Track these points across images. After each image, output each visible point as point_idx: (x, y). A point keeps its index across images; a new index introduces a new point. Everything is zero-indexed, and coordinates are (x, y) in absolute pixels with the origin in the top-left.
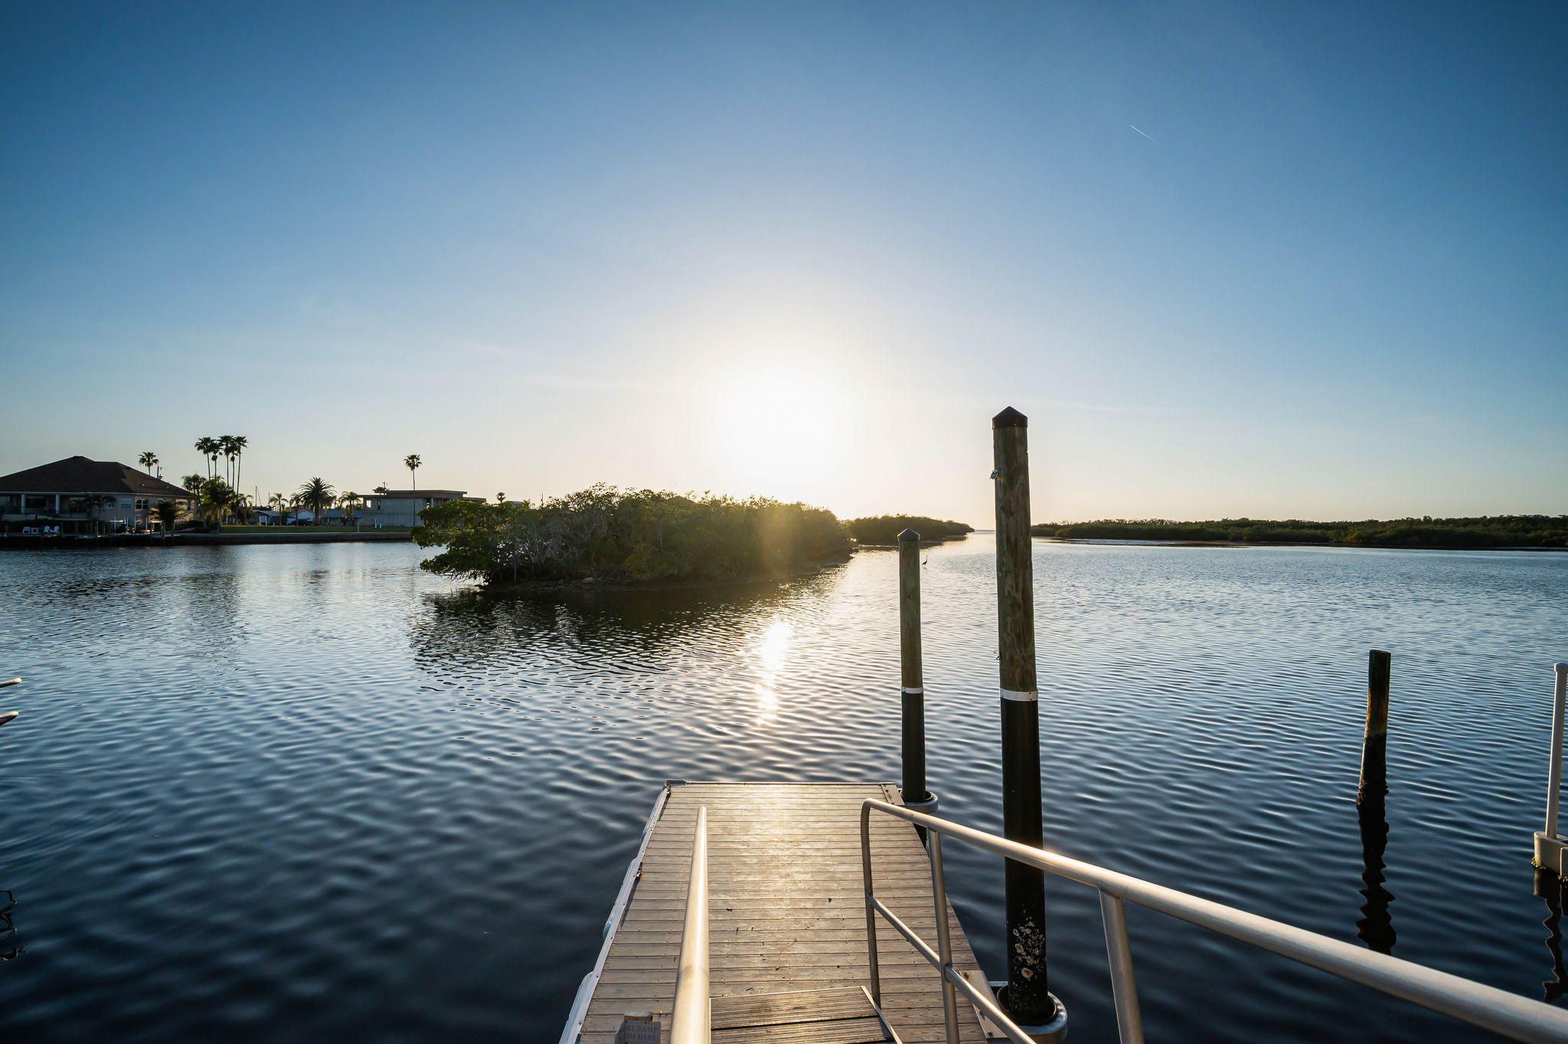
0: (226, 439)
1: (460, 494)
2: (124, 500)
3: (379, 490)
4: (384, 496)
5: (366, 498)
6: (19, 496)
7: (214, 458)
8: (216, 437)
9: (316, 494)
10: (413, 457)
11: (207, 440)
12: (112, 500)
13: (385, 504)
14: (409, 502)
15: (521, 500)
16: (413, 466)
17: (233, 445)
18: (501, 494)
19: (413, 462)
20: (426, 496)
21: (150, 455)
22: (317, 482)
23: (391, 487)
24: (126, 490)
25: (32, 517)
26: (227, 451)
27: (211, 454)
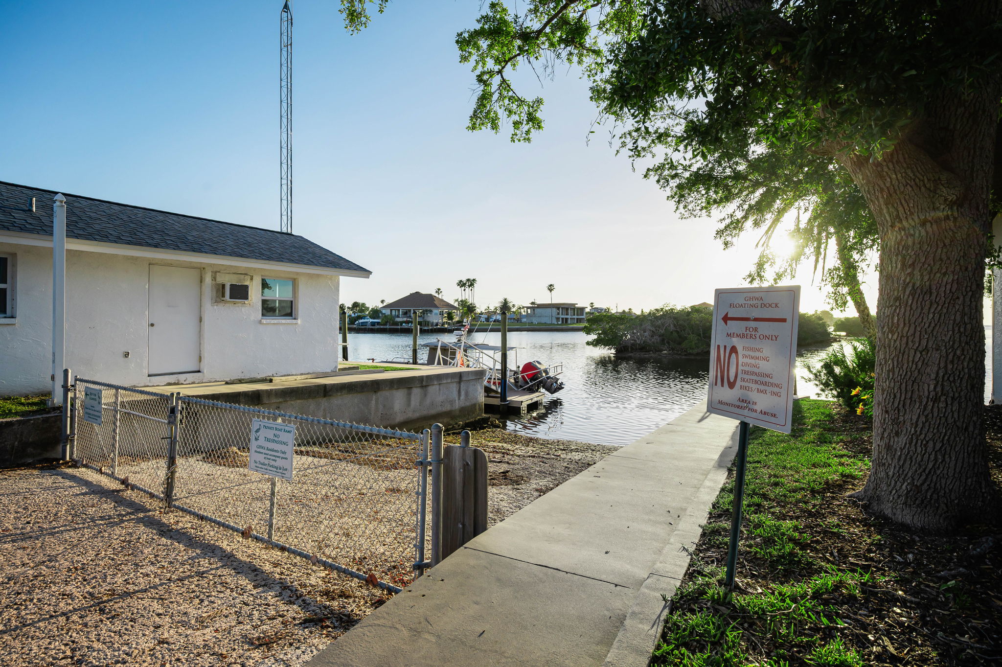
0: (468, 280)
1: (574, 305)
2: (435, 311)
3: (533, 303)
4: (535, 307)
5: (528, 308)
6: (399, 310)
7: (465, 290)
8: (464, 280)
9: (505, 307)
10: (551, 285)
11: (461, 281)
12: (431, 311)
13: (537, 311)
14: (549, 310)
15: (604, 307)
16: (551, 290)
17: (471, 283)
18: (592, 303)
19: (551, 288)
20: (557, 306)
21: (439, 289)
22: (505, 300)
23: (538, 302)
24: (436, 307)
25: (405, 319)
26: (469, 286)
27: (463, 288)
